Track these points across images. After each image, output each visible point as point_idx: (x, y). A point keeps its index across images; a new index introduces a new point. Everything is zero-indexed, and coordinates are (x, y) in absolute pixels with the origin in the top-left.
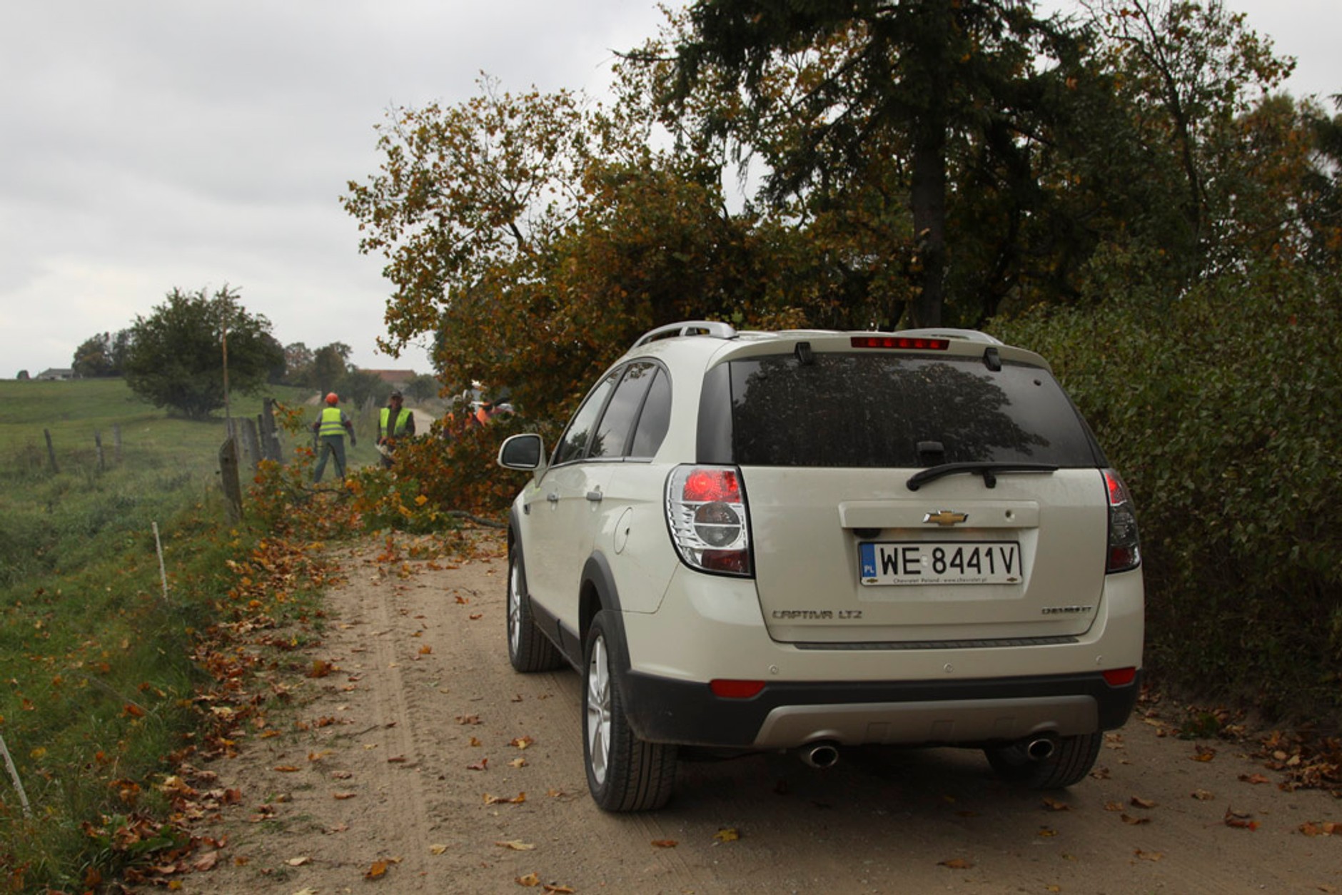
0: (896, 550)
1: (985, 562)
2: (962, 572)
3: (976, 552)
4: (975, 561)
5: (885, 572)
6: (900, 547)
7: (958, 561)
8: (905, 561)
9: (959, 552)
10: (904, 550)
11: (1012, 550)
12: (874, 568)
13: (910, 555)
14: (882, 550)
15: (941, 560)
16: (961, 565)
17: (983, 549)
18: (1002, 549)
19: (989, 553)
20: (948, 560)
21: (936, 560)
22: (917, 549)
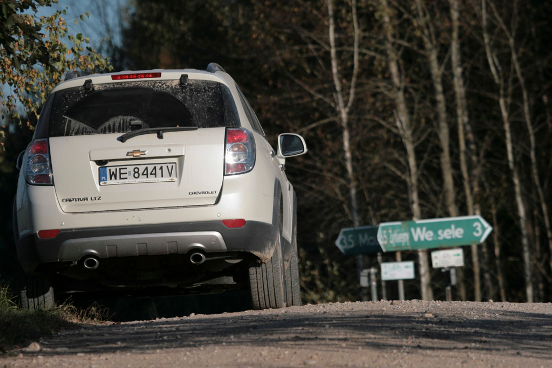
0: (116, 169)
1: (159, 172)
2: (147, 177)
3: (155, 168)
4: (154, 172)
5: (111, 179)
6: (118, 168)
7: (145, 173)
8: (120, 174)
9: (147, 168)
10: (120, 169)
11: (172, 166)
12: (106, 178)
13: (122, 171)
14: (110, 170)
15: (138, 172)
16: (147, 174)
17: (158, 167)
18: (167, 167)
19: (161, 168)
20: (141, 172)
21: (135, 172)
22: (126, 168)
